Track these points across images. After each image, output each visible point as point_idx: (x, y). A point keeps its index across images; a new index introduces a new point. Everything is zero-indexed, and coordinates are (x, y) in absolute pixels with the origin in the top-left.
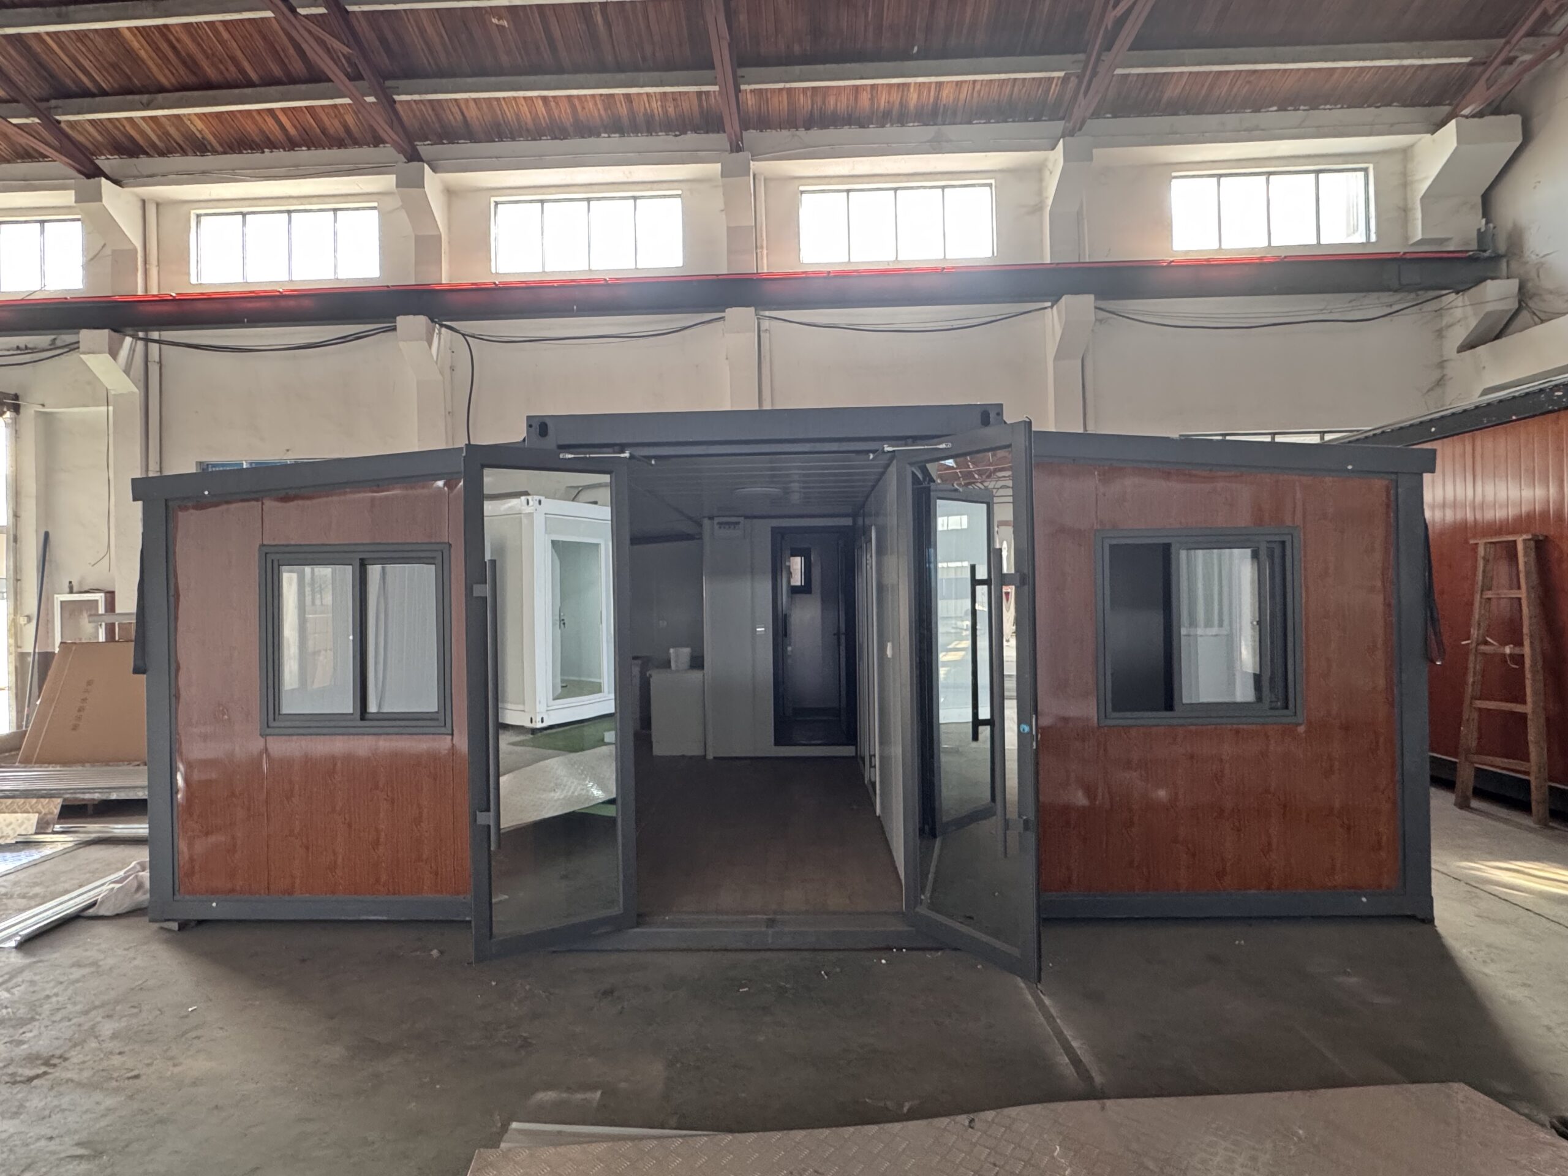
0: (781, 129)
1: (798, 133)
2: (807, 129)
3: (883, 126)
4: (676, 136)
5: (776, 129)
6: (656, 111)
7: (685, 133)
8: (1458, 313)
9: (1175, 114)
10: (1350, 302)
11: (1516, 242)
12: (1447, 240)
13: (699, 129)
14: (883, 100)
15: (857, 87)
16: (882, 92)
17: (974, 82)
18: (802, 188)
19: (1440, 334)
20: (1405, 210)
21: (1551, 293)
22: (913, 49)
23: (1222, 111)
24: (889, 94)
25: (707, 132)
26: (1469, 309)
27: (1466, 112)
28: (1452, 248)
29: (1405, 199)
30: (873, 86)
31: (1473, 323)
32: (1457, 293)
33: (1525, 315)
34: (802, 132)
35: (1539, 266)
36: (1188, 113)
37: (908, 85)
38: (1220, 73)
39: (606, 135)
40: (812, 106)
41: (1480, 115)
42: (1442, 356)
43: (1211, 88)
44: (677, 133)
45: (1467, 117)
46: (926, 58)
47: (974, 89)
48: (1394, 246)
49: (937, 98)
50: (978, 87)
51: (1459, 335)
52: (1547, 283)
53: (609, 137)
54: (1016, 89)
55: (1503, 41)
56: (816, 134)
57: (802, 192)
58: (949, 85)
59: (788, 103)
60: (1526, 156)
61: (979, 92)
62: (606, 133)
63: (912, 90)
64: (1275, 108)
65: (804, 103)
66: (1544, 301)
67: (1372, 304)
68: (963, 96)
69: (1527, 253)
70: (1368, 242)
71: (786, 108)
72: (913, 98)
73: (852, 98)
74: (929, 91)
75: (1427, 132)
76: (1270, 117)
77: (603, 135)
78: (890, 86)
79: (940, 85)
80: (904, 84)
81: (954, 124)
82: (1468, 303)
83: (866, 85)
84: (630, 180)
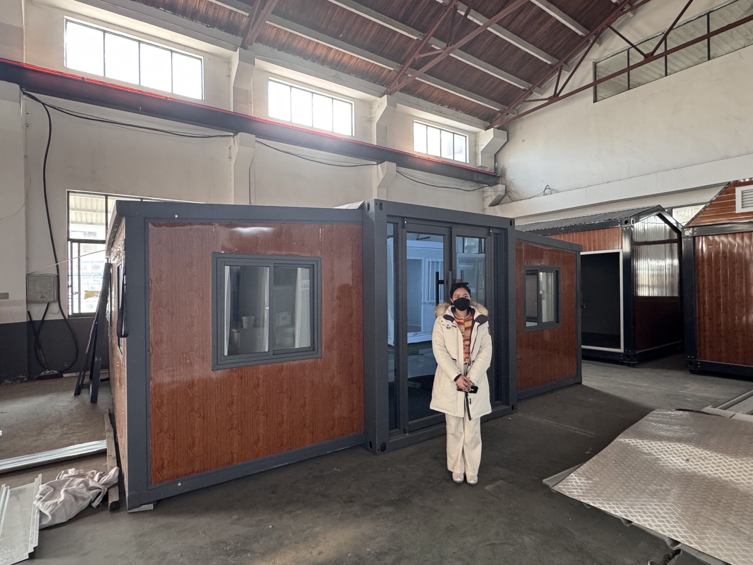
0: (266, 45)
1: (274, 50)
2: (279, 50)
3: (314, 62)
4: (207, 26)
5: (263, 44)
6: (201, 10)
7: (213, 27)
8: (489, 193)
9: (419, 98)
10: (463, 183)
11: (504, 172)
12: (486, 167)
13: (222, 28)
14: (319, 52)
15: (310, 41)
16: (320, 48)
17: (358, 58)
18: (270, 78)
19: (483, 199)
20: (476, 154)
21: (514, 192)
22: (340, 35)
23: (432, 102)
24: (322, 50)
25: (226, 32)
26: (493, 193)
27: (496, 126)
28: (488, 171)
29: (476, 150)
30: (317, 43)
31: (494, 197)
32: (489, 186)
33: (507, 198)
34: (276, 51)
35: (511, 182)
36: (423, 99)
37: (332, 49)
38: (437, 88)
39: (163, 9)
40: (286, 41)
41: (498, 128)
42: (484, 207)
43: (433, 92)
44: (209, 25)
45: (495, 128)
46: (344, 41)
47: (356, 61)
48: (472, 166)
49: (341, 59)
50: (358, 61)
51: (490, 200)
52: (512, 189)
53: (164, 11)
54: (371, 68)
55: (508, 107)
56: (282, 54)
57: (270, 80)
58: (348, 56)
59: (275, 35)
60: (507, 145)
61: (358, 63)
62: (163, 8)
63: (333, 51)
64: (447, 106)
65: (283, 38)
66: (512, 194)
67: (468, 186)
68: (352, 62)
69: (507, 178)
70: (466, 163)
71: (273, 37)
72: (331, 55)
73: (306, 45)
74: (339, 55)
75: (484, 129)
76: (445, 109)
77: (161, 8)
78: (325, 46)
79: (345, 54)
80: (330, 48)
81: (343, 72)
82: (492, 191)
83: (314, 42)
84: (173, 40)
